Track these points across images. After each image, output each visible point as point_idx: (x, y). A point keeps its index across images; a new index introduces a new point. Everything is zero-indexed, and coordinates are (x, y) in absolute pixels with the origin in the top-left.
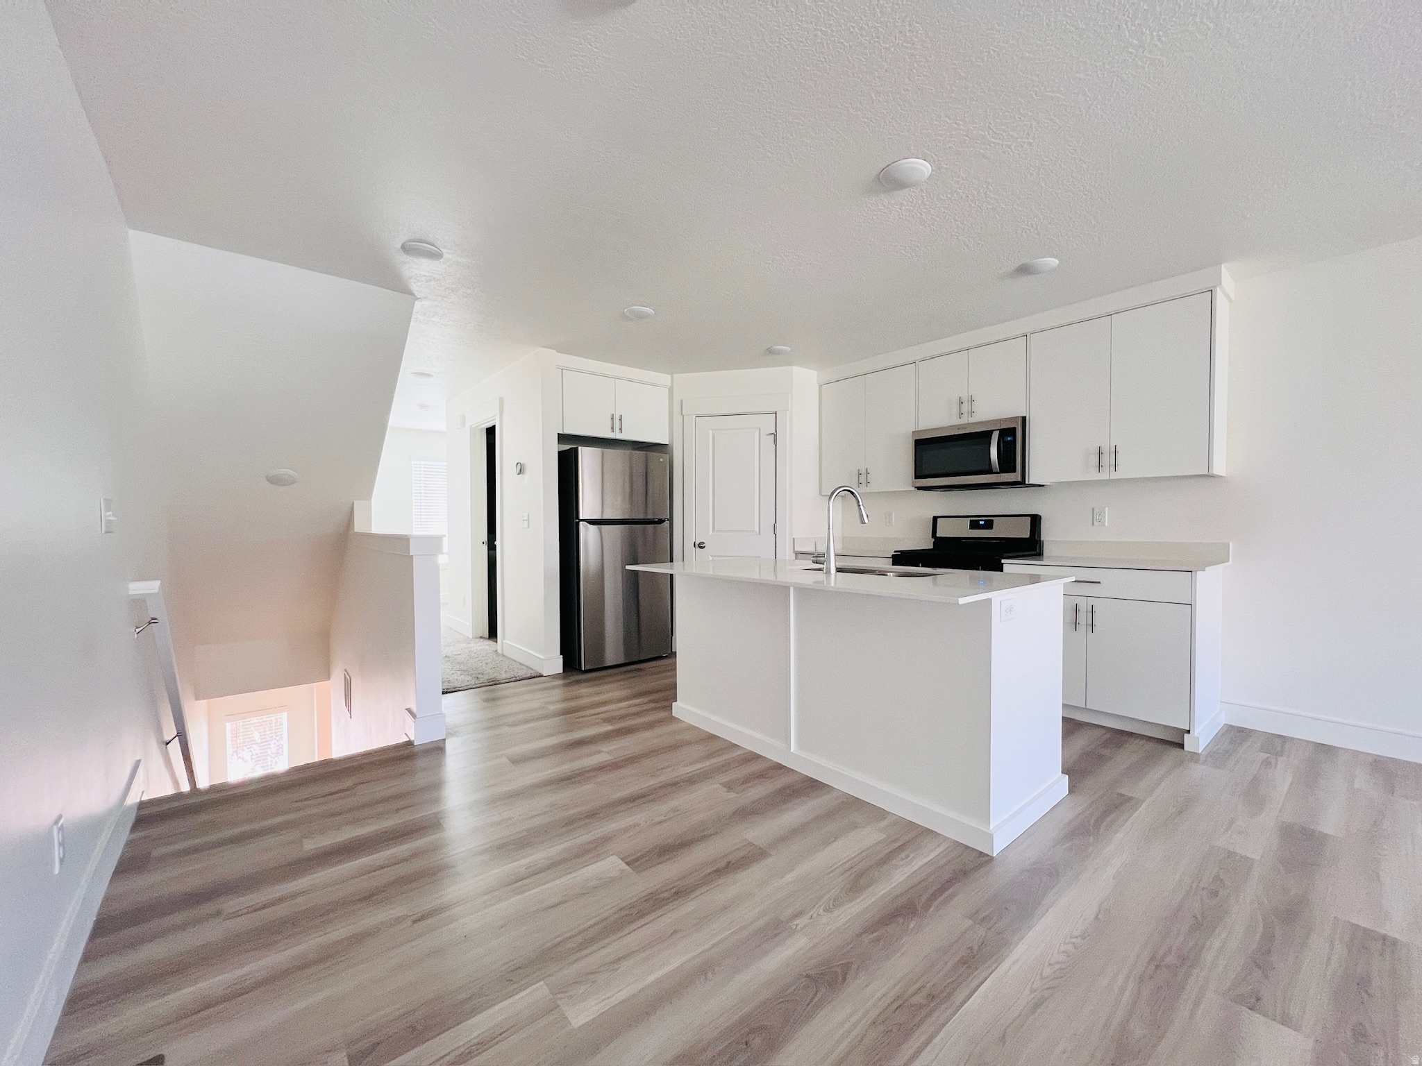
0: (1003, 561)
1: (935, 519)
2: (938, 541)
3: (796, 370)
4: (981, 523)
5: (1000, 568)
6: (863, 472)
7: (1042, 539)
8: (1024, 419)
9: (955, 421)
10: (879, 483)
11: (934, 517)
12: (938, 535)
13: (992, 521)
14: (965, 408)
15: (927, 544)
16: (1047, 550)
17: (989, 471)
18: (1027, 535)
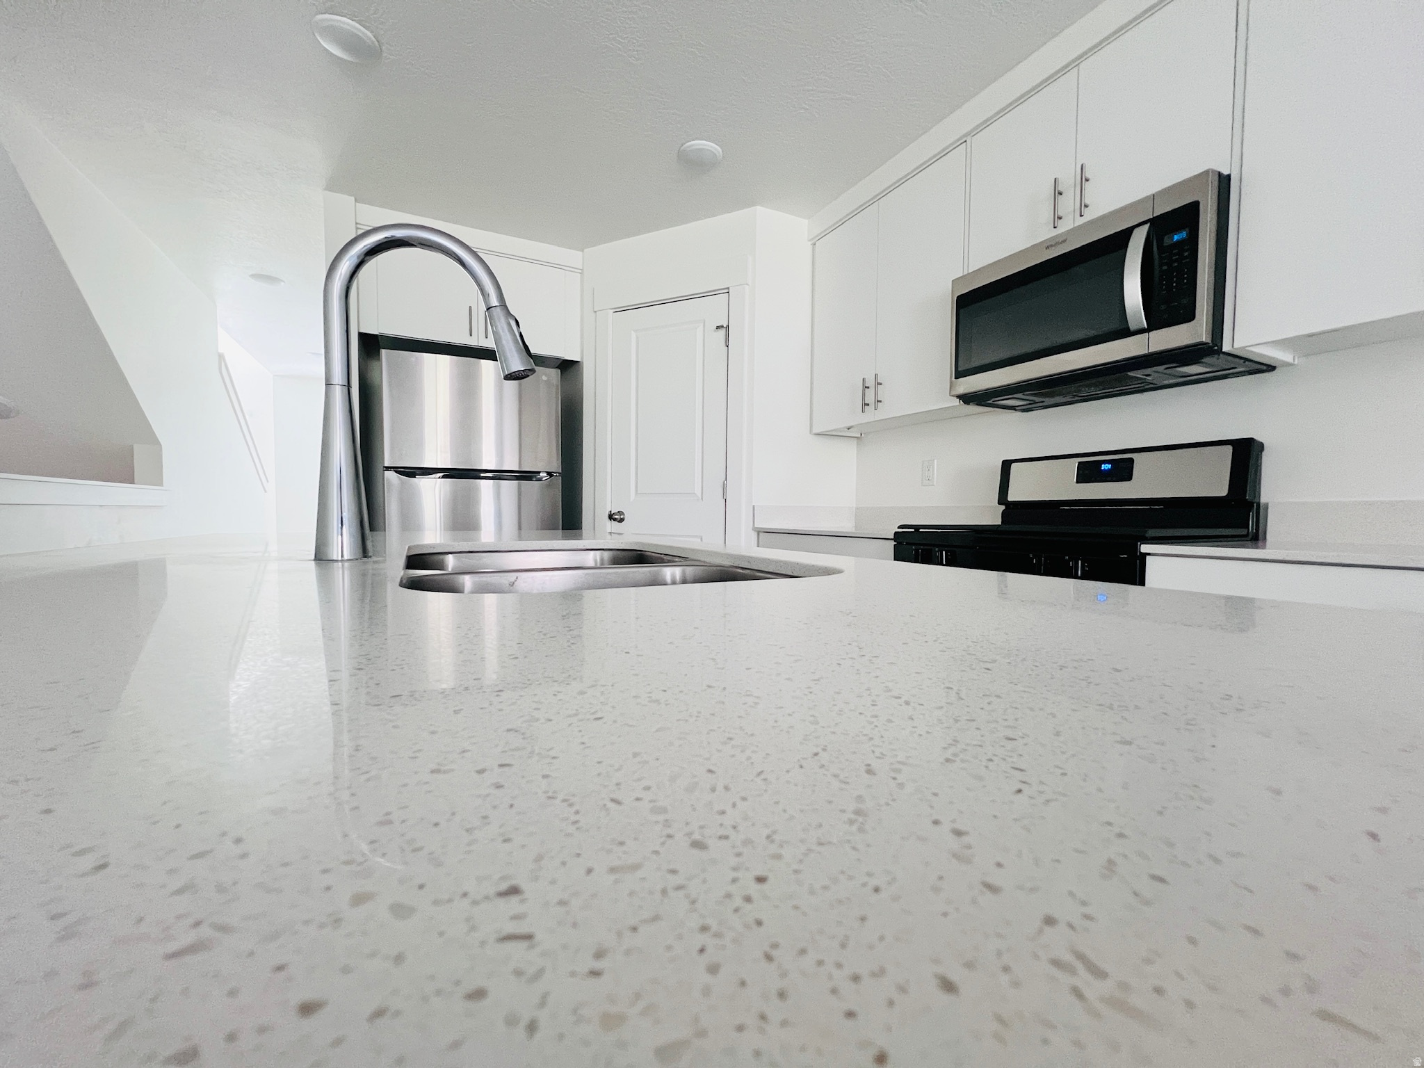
0: (1145, 548)
1: (1006, 465)
2: (1014, 511)
3: (763, 216)
4: (1104, 467)
5: (1134, 573)
6: (870, 382)
7: (1263, 500)
8: (1224, 182)
9: (1047, 233)
10: (898, 402)
11: (1004, 462)
12: (1011, 498)
13: (1132, 460)
14: (1068, 203)
15: (990, 515)
16: (1275, 526)
17: (1124, 332)
18: (1222, 491)
